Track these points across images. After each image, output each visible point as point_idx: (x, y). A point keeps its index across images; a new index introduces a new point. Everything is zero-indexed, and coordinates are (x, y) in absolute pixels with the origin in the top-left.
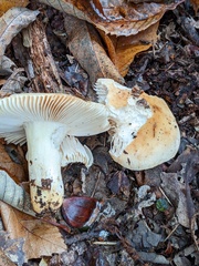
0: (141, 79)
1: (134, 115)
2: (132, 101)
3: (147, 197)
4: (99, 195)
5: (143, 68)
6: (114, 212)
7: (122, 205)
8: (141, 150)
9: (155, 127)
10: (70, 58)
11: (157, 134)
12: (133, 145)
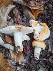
0: (40, 19)
1: (39, 28)
5: (40, 17)
8: (41, 37)
9: (44, 30)
10: (24, 15)
12: (39, 35)
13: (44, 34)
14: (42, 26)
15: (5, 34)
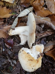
1: (35, 54)
2: (39, 53)
3: (13, 63)
4: (14, 50)
5: (49, 61)
6: (9, 54)
7: (11, 56)
9: (32, 60)
10: (47, 42)
11: (29, 61)
12: (25, 53)
13: (27, 59)
14: (38, 58)
15: (27, 22)
